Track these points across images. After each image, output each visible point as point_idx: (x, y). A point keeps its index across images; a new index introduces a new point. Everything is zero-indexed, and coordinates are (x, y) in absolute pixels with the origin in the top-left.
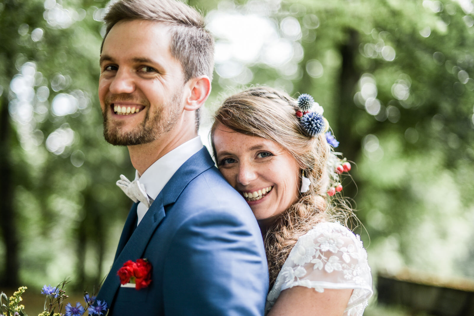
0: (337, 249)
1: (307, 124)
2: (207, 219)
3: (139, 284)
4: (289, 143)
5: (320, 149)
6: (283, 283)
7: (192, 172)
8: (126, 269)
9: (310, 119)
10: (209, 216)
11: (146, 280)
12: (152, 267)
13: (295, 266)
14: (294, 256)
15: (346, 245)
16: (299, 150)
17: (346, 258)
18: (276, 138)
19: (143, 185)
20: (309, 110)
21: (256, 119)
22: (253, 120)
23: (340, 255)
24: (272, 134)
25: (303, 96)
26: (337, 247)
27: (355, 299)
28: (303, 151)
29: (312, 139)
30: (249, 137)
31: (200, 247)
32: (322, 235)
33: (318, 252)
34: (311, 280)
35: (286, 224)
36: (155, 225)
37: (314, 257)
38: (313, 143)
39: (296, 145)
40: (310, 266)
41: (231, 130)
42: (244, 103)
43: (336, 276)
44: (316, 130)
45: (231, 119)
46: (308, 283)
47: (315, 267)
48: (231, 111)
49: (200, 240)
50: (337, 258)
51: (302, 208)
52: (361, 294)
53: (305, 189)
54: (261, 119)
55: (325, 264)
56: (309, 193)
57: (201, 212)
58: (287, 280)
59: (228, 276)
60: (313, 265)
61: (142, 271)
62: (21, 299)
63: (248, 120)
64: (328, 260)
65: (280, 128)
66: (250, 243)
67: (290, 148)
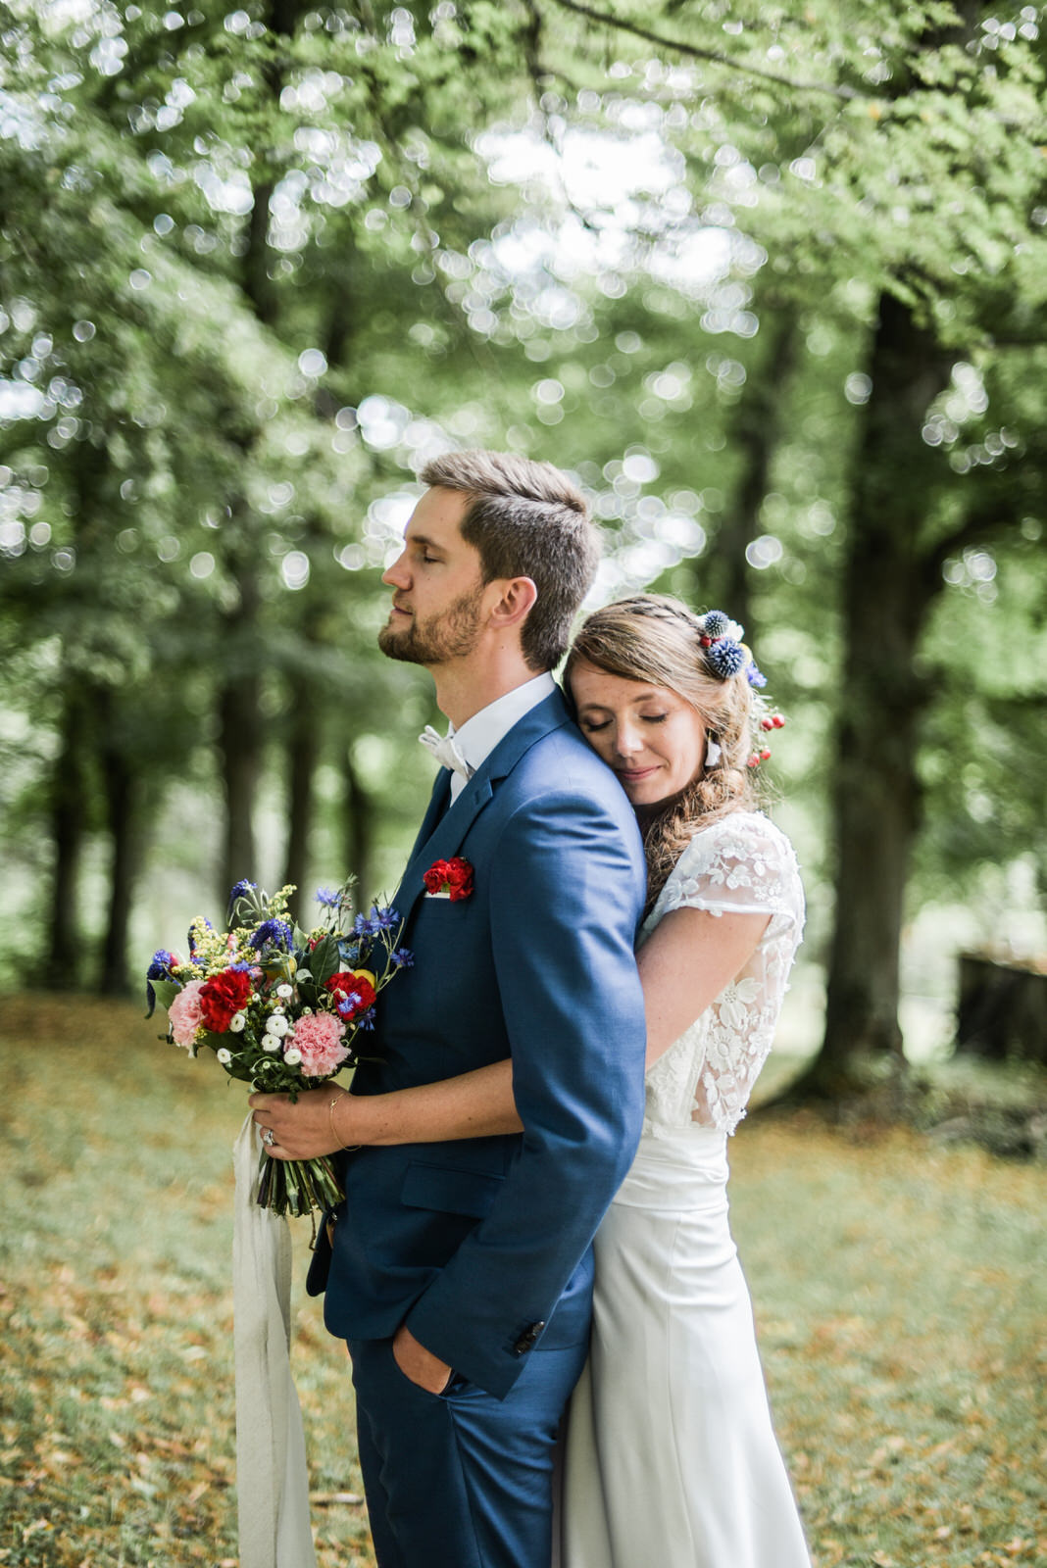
0: (747, 856)
1: (718, 659)
2: (553, 805)
3: (456, 895)
4: (691, 690)
5: (737, 699)
6: (667, 903)
7: (535, 731)
8: (437, 872)
9: (724, 652)
10: (555, 800)
11: (464, 888)
12: (474, 870)
13: (684, 879)
14: (683, 866)
15: (761, 851)
16: (705, 702)
17: (760, 869)
18: (672, 684)
19: (459, 747)
20: (721, 636)
21: (642, 655)
22: (637, 656)
23: (751, 863)
24: (665, 678)
25: (712, 613)
26: (748, 852)
27: (773, 931)
28: (713, 704)
29: (727, 683)
30: (631, 682)
31: (541, 844)
32: (727, 834)
33: (719, 860)
34: (705, 899)
35: (681, 813)
36: (477, 808)
37: (712, 866)
38: (728, 689)
39: (702, 695)
40: (706, 879)
41: (602, 671)
42: (620, 628)
43: (742, 894)
44: (732, 670)
45: (605, 655)
46: (701, 903)
47: (713, 881)
48: (603, 641)
49: (542, 834)
50: (745, 868)
51: (707, 789)
52: (783, 923)
53: (713, 760)
54: (650, 656)
55: (727, 876)
56: (717, 767)
57: (544, 794)
58: (672, 898)
59: (580, 884)
60: (710, 877)
61: (458, 877)
62: (285, 905)
63: (631, 656)
64: (731, 871)
65: (678, 668)
66: (615, 839)
67: (692, 698)
